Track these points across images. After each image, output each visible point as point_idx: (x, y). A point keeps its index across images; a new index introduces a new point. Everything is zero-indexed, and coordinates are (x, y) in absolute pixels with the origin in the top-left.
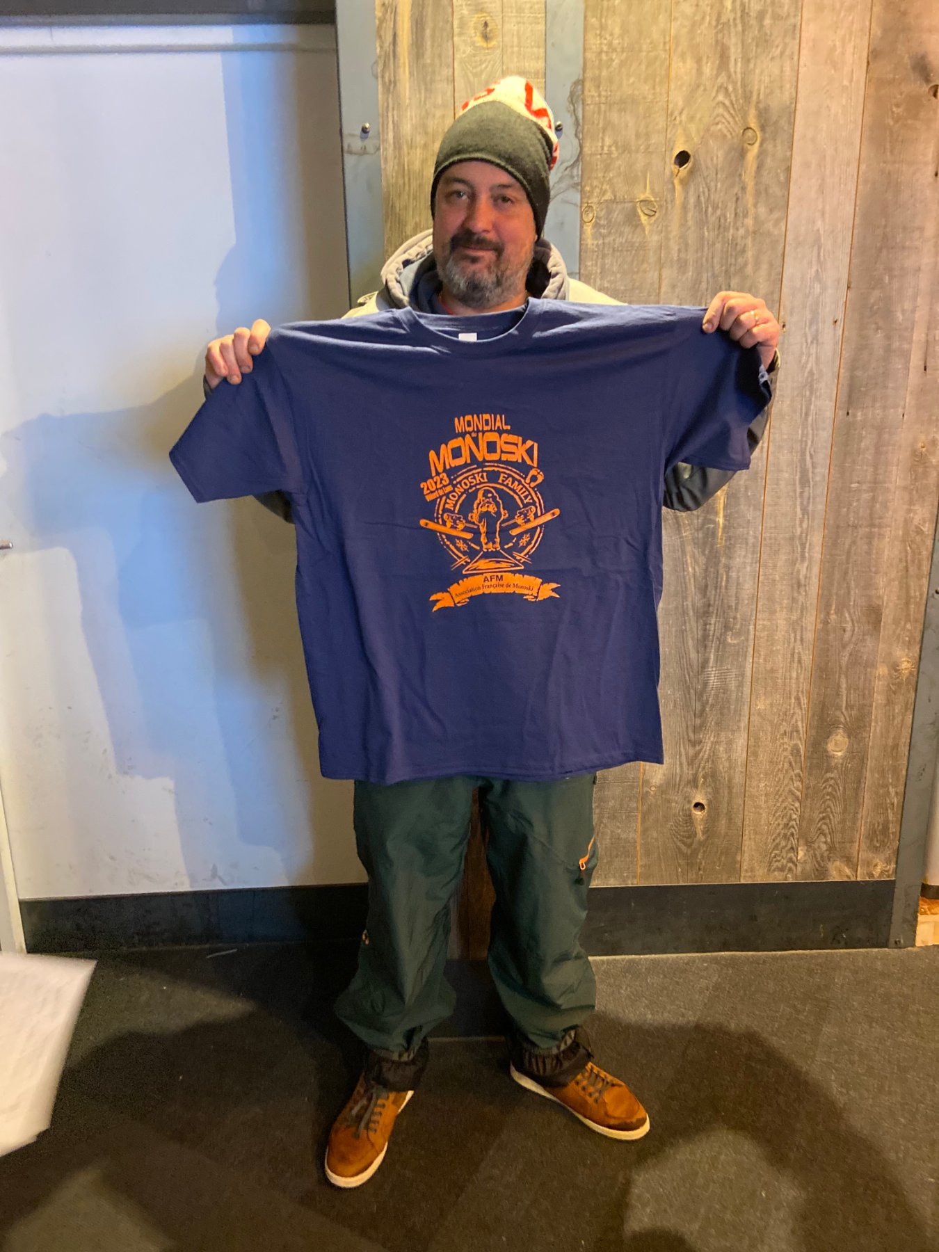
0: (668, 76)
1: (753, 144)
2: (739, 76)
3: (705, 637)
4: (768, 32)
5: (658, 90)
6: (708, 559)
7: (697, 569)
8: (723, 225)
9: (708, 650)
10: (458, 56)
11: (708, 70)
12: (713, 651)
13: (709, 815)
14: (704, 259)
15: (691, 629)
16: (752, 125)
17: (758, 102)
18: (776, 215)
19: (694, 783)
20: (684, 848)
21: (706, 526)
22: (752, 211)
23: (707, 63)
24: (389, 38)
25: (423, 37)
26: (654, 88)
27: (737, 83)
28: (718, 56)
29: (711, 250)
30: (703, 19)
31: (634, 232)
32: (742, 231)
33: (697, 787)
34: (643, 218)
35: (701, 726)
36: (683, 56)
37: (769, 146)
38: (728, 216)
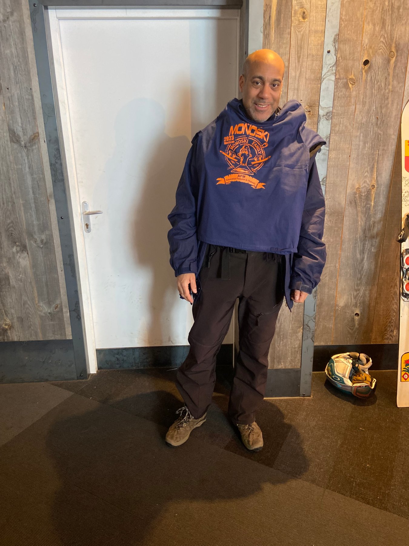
0: (363, 31)
1: (393, 58)
2: (389, 31)
3: (363, 249)
4: (401, 14)
5: (358, 36)
6: (366, 219)
7: (362, 223)
8: (380, 88)
9: (364, 254)
10: (293, 25)
11: (377, 29)
12: (366, 254)
13: (361, 318)
14: (372, 101)
15: (358, 246)
16: (393, 50)
17: (396, 41)
18: (401, 85)
19: (356, 305)
20: (350, 331)
21: (367, 206)
22: (391, 83)
23: (377, 26)
24: (268, 18)
25: (280, 18)
26: (357, 36)
27: (388, 34)
28: (381, 23)
29: (375, 98)
30: (377, 9)
31: (346, 91)
32: (387, 91)
33: (356, 307)
34: (350, 85)
35: (360, 284)
36: (368, 23)
37: (399, 58)
38: (382, 85)
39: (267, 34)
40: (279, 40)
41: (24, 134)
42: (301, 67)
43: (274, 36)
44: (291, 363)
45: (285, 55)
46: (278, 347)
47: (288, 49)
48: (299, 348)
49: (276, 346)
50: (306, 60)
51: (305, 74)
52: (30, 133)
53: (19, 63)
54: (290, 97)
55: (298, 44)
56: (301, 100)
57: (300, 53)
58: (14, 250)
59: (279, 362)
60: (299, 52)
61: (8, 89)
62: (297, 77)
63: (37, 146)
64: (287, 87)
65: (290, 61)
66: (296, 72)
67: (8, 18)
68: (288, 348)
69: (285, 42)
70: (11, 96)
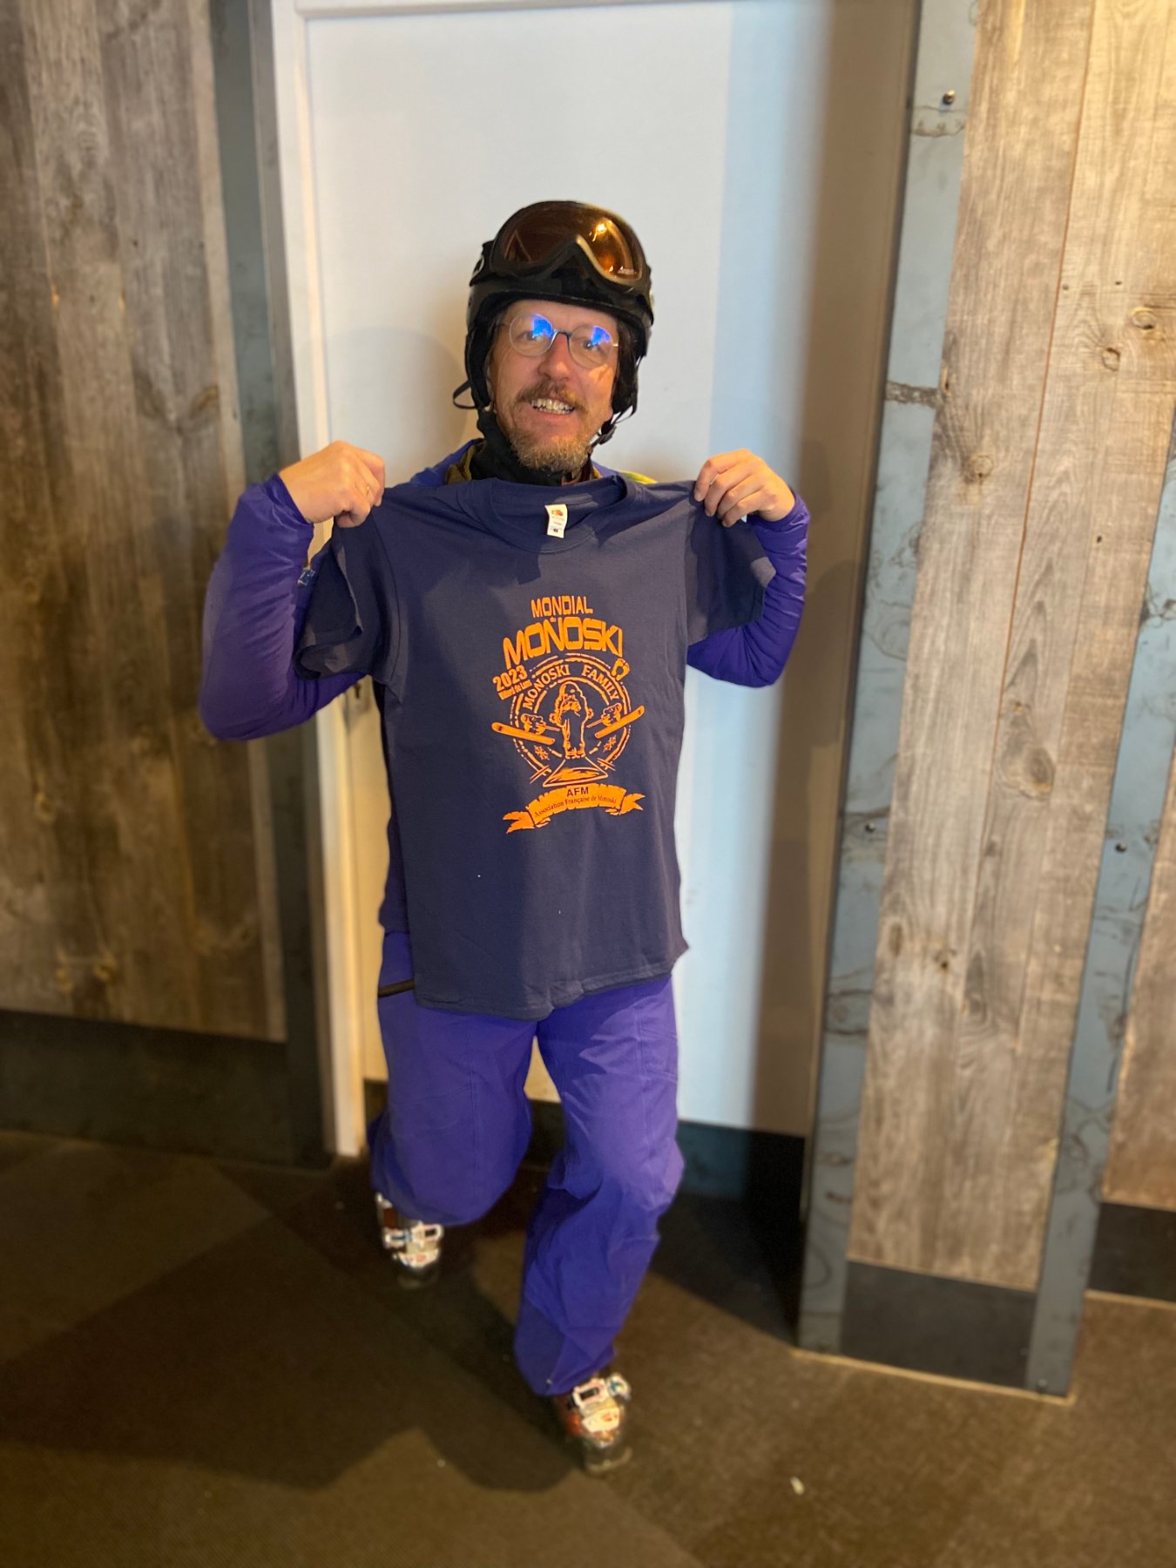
39: (994, 29)
40: (1040, 52)
41: (179, 390)
42: (1125, 152)
43: (1024, 36)
44: (999, 1267)
45: (1064, 107)
46: (957, 1196)
47: (1075, 85)
48: (1037, 1213)
49: (948, 1190)
50: (1148, 125)
51: (1138, 181)
52: (194, 389)
53: (170, 162)
54: (1074, 269)
55: (1117, 61)
56: (1118, 283)
57: (1127, 102)
58: (137, 745)
59: (954, 1253)
60: (1123, 95)
61: (136, 244)
62: (1107, 194)
63: (211, 429)
64: (1063, 229)
65: (1082, 132)
66: (1102, 174)
67: (144, 16)
68: (992, 1206)
69: (1065, 56)
70: (145, 269)
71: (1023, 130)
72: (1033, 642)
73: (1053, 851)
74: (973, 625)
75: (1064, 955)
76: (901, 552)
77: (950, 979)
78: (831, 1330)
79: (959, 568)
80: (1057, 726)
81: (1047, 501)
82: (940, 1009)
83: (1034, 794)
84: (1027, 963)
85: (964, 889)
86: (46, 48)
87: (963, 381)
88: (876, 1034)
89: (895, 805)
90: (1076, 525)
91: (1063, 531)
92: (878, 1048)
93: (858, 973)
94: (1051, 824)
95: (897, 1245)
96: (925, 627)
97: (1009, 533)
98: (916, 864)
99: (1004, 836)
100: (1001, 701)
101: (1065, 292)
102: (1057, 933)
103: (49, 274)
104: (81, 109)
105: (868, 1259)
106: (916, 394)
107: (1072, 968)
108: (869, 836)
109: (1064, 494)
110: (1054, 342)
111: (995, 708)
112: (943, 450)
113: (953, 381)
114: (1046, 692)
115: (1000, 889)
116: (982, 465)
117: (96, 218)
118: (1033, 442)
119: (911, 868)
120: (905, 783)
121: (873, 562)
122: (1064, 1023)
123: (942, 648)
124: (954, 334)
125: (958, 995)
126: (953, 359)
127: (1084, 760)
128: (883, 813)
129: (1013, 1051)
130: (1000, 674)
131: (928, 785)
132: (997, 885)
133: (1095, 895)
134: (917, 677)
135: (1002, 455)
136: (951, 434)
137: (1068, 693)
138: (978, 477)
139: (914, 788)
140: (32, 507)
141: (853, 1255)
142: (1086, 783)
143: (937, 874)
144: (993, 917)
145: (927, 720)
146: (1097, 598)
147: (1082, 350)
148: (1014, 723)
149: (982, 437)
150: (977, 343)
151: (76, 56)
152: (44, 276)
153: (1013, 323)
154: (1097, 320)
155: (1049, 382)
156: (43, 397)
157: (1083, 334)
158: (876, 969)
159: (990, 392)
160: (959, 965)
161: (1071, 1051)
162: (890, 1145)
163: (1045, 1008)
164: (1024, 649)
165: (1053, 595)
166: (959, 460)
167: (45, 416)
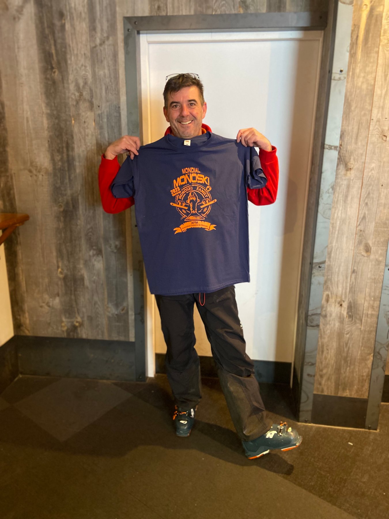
10: (381, 44)
24: (355, 37)
25: (368, 37)
39: (353, 53)
40: (365, 59)
42: (387, 85)
43: (361, 55)
44: (357, 392)
45: (372, 74)
46: (345, 373)
47: (374, 68)
48: (367, 376)
49: (342, 372)
53: (110, 83)
54: (374, 115)
55: (385, 62)
56: (386, 118)
57: (388, 72)
58: (91, 253)
59: (344, 389)
60: (387, 70)
61: (99, 106)
62: (383, 95)
64: (372, 105)
65: (376, 80)
66: (381, 90)
67: (104, 42)
68: (355, 375)
69: (372, 60)
70: (101, 113)
71: (361, 79)
72: (365, 213)
73: (371, 271)
74: (348, 209)
75: (374, 300)
76: (329, 190)
77: (343, 309)
78: (308, 416)
79: (344, 194)
80: (372, 236)
81: (368, 175)
82: (340, 318)
83: (366, 255)
84: (364, 303)
85: (346, 283)
86: (73, 50)
87: (345, 144)
88: (321, 326)
89: (327, 260)
90: (376, 181)
91: (373, 183)
92: (322, 330)
93: (316, 309)
94: (370, 263)
95: (328, 388)
96: (335, 210)
97: (358, 184)
98: (333, 276)
99: (357, 268)
100: (356, 230)
101: (372, 121)
102: (372, 294)
103: (71, 115)
104: (83, 68)
105: (319, 393)
106: (333, 147)
107: (376, 304)
108: (320, 269)
109: (372, 173)
110: (370, 134)
111: (355, 232)
112: (340, 162)
113: (343, 144)
114: (369, 227)
115: (356, 282)
116: (350, 166)
117: (87, 98)
118: (364, 160)
119: (331, 278)
120: (330, 254)
121: (321, 193)
122: (375, 319)
123: (340, 216)
124: (343, 132)
125: (345, 313)
126: (343, 138)
127: (379, 245)
128: (324, 262)
129: (361, 329)
130: (356, 221)
131: (336, 254)
132: (355, 282)
133: (383, 283)
134: (333, 224)
135: (356, 163)
136: (342, 158)
137: (375, 227)
138: (349, 169)
139: (332, 255)
140: (62, 183)
141: (315, 392)
142: (380, 252)
143: (339, 279)
144: (355, 291)
145: (336, 236)
146: (382, 201)
147: (377, 136)
148: (360, 236)
149: (350, 159)
150: (349, 134)
151: (83, 53)
152: (70, 115)
153: (359, 129)
154: (381, 128)
155: (368, 144)
156: (68, 150)
157: (377, 131)
158: (322, 307)
159: (353, 147)
160: (345, 305)
161: (377, 327)
162: (326, 358)
163: (369, 316)
164: (362, 216)
165: (370, 201)
166: (344, 165)
167: (68, 155)
